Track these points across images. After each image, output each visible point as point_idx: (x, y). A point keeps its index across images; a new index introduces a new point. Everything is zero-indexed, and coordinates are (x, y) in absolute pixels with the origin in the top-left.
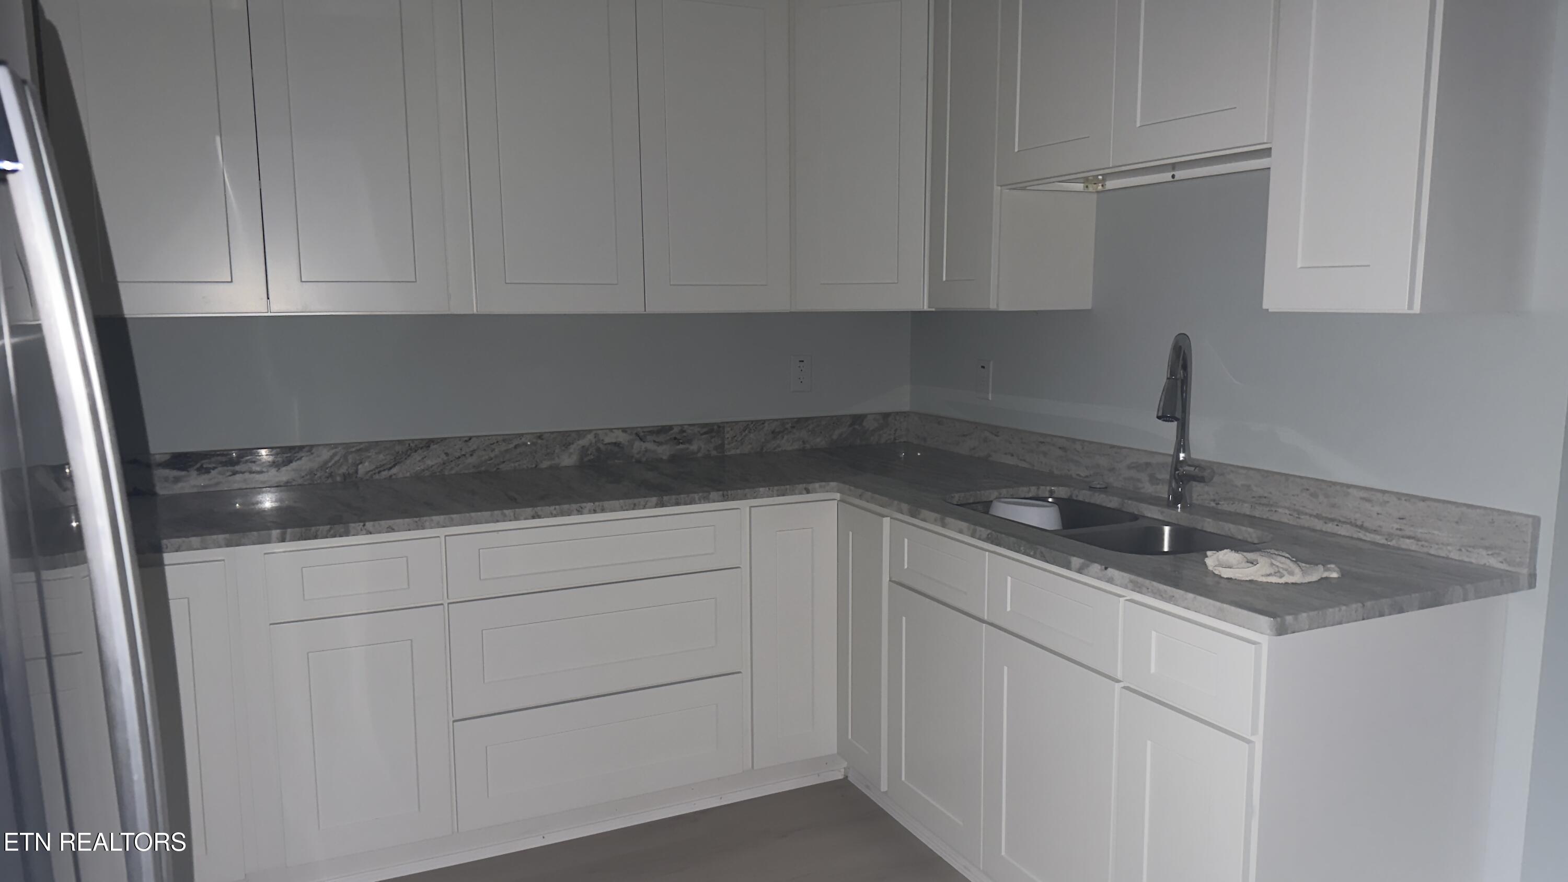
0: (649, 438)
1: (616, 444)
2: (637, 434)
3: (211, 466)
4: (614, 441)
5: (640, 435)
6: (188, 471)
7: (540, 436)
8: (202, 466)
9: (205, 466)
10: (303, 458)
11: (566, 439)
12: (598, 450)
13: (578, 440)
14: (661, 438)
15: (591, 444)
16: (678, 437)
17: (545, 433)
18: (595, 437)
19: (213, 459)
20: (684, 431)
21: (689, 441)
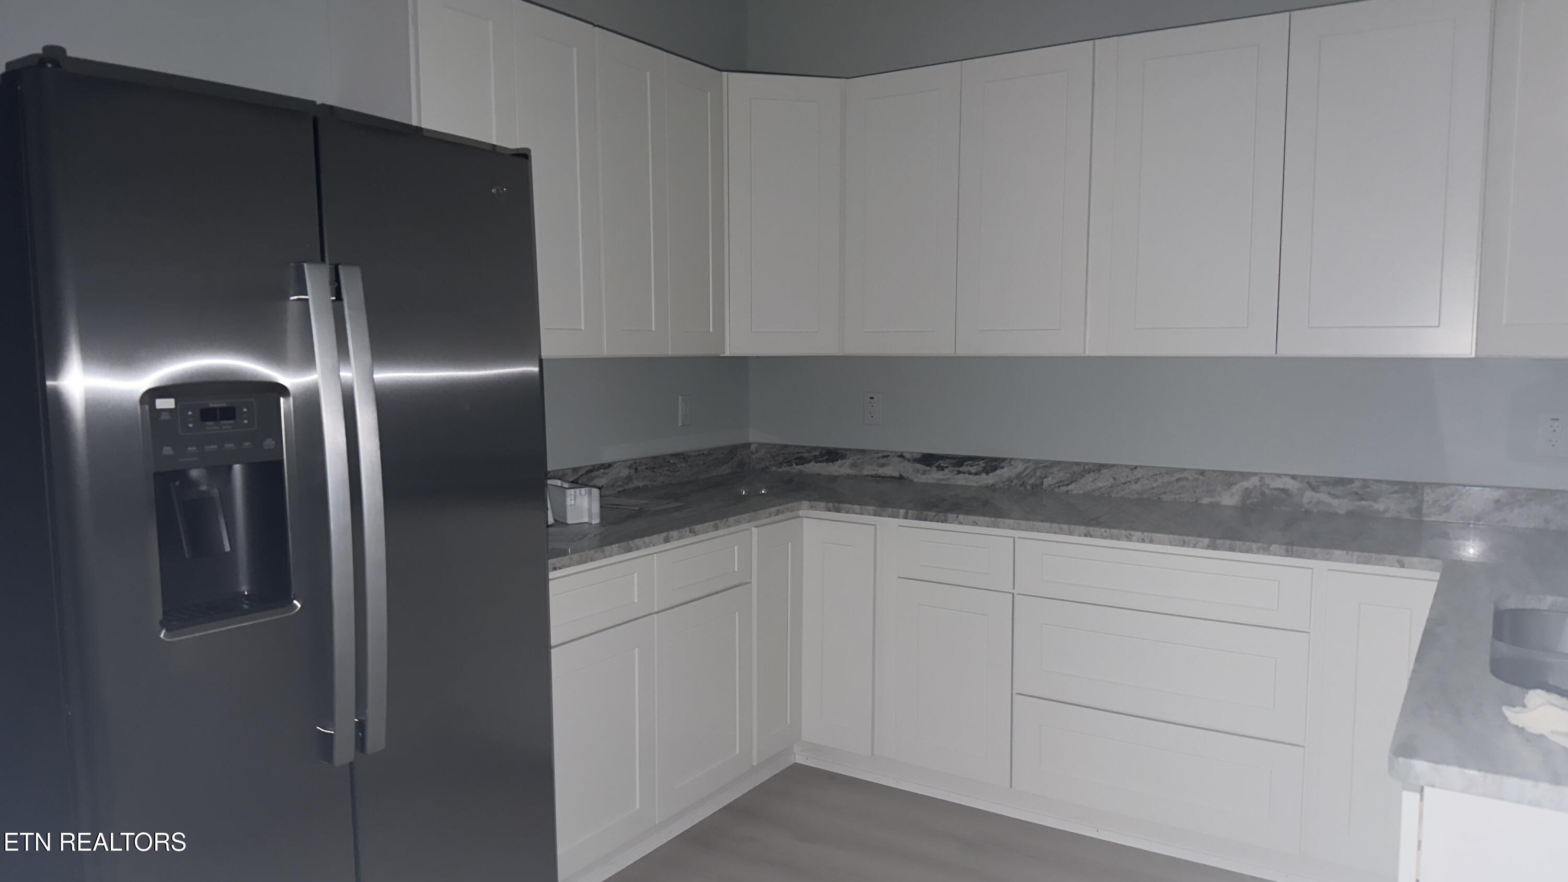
0: (1323, 488)
1: (1283, 491)
2: (1308, 483)
3: (945, 465)
4: (1282, 487)
5: (1314, 484)
6: (931, 467)
7: (1202, 473)
8: (939, 465)
9: (941, 465)
10: (1005, 468)
11: (1229, 478)
12: (1263, 494)
13: (1242, 481)
14: (1339, 490)
15: (1255, 487)
16: (1360, 492)
17: (1208, 470)
18: (1260, 481)
19: (947, 461)
20: (1368, 487)
21: (1375, 500)
